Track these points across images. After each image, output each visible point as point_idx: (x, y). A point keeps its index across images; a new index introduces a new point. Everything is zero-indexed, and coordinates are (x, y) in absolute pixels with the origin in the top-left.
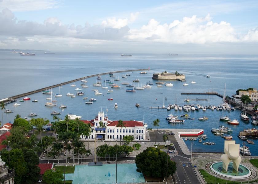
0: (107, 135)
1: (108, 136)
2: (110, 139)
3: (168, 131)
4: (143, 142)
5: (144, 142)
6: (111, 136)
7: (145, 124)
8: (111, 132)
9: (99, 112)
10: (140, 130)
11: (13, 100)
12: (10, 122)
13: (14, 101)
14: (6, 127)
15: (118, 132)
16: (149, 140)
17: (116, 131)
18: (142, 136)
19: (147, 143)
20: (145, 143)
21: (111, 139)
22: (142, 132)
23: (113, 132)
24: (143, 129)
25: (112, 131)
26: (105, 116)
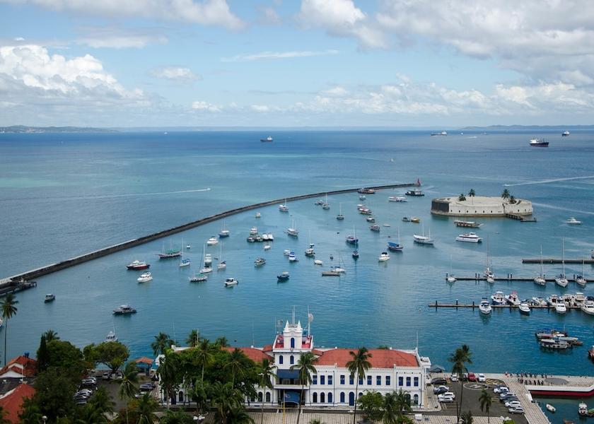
0: (312, 392)
1: (315, 395)
2: (319, 404)
3: (494, 380)
4: (420, 415)
5: (423, 413)
6: (323, 395)
7: (424, 359)
8: (323, 382)
9: (287, 323)
10: (409, 379)
11: (26, 283)
12: (27, 355)
13: (29, 287)
14: (16, 370)
15: (343, 382)
16: (436, 408)
17: (337, 380)
18: (416, 396)
19: (430, 417)
20: (427, 417)
21: (324, 405)
22: (416, 384)
23: (330, 383)
24: (419, 376)
25: (326, 380)
26: (305, 333)
